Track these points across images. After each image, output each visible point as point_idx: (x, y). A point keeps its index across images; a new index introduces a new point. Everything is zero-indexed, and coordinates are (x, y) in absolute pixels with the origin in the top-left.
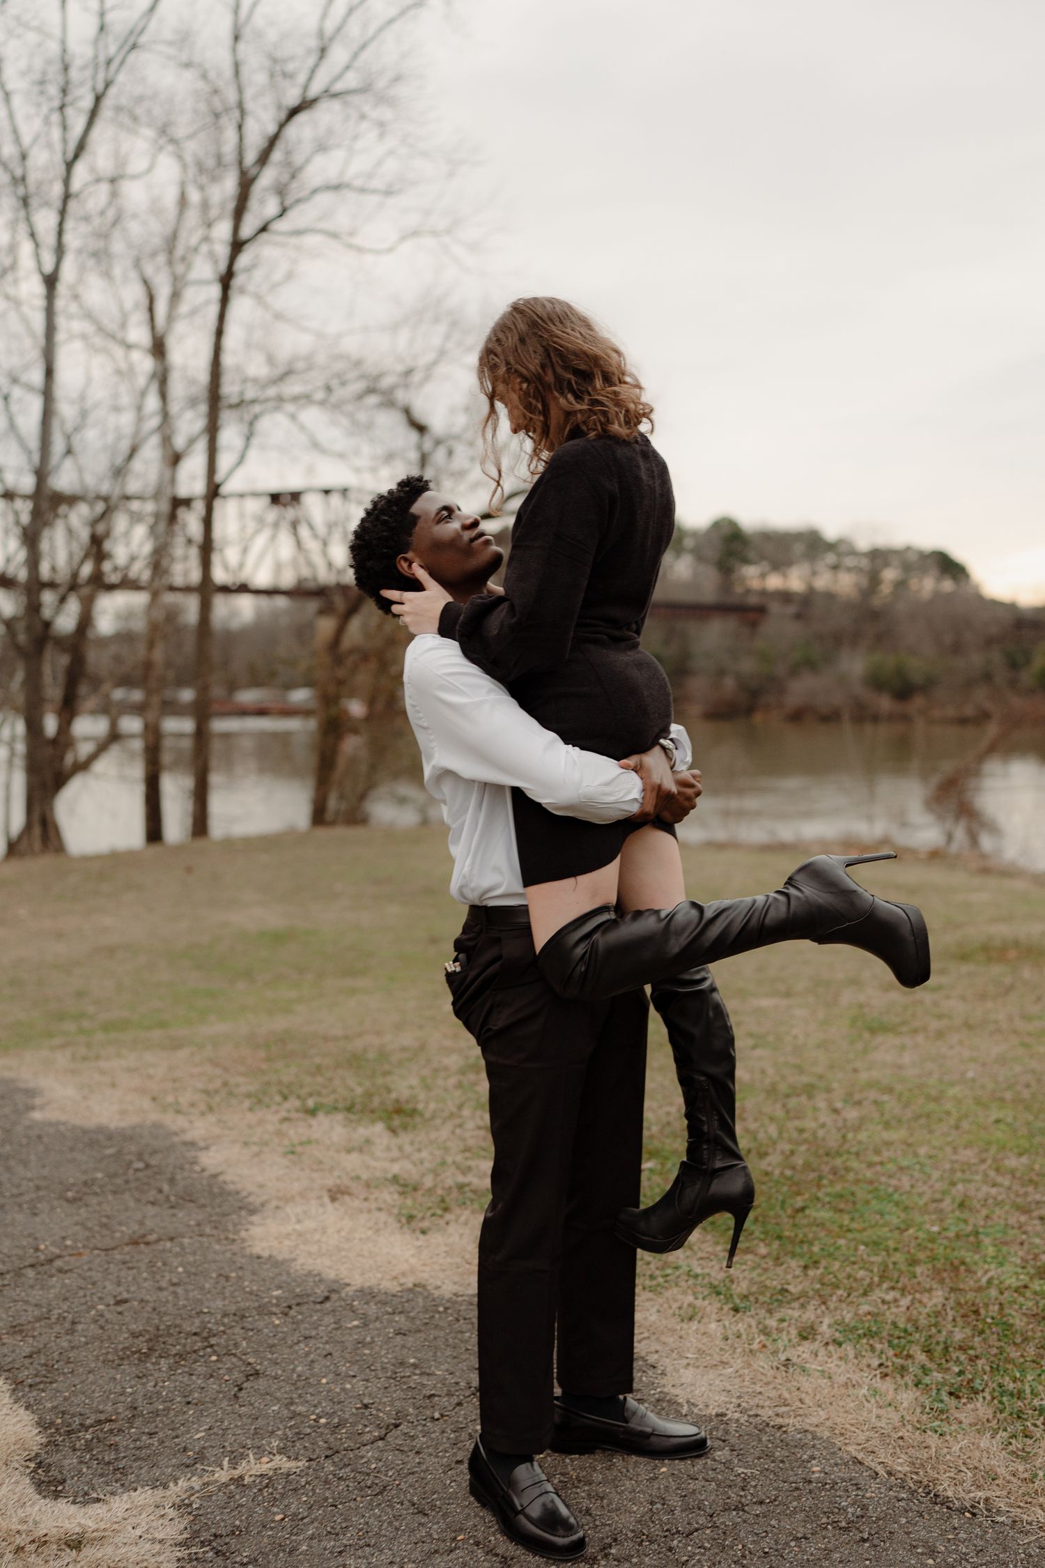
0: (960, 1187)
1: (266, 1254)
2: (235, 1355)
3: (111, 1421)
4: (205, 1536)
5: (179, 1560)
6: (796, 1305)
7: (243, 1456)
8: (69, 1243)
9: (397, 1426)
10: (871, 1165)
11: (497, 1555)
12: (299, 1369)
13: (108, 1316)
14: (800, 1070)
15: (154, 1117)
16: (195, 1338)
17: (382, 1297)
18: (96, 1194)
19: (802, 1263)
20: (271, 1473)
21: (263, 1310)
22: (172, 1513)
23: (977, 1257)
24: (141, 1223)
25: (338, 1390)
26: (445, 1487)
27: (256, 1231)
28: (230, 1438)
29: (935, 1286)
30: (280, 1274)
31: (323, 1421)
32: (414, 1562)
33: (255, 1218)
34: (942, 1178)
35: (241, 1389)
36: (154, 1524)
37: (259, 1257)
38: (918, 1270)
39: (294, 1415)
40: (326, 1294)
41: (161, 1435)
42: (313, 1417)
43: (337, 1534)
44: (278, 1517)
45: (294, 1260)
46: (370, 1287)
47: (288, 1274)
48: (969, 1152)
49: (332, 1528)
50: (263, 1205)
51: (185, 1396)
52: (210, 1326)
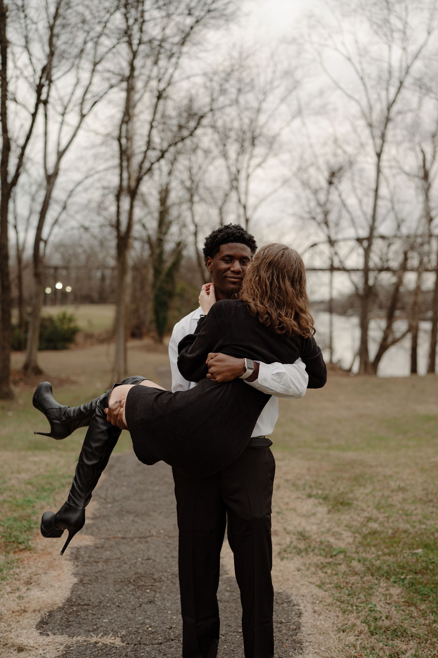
3: (89, 605)
7: (108, 634)
9: (172, 640)
13: (138, 564)
20: (109, 644)
22: (62, 648)
28: (114, 625)
35: (140, 606)
36: (51, 651)
39: (144, 623)
41: (96, 616)
42: (148, 626)
51: (120, 603)
52: (163, 578)
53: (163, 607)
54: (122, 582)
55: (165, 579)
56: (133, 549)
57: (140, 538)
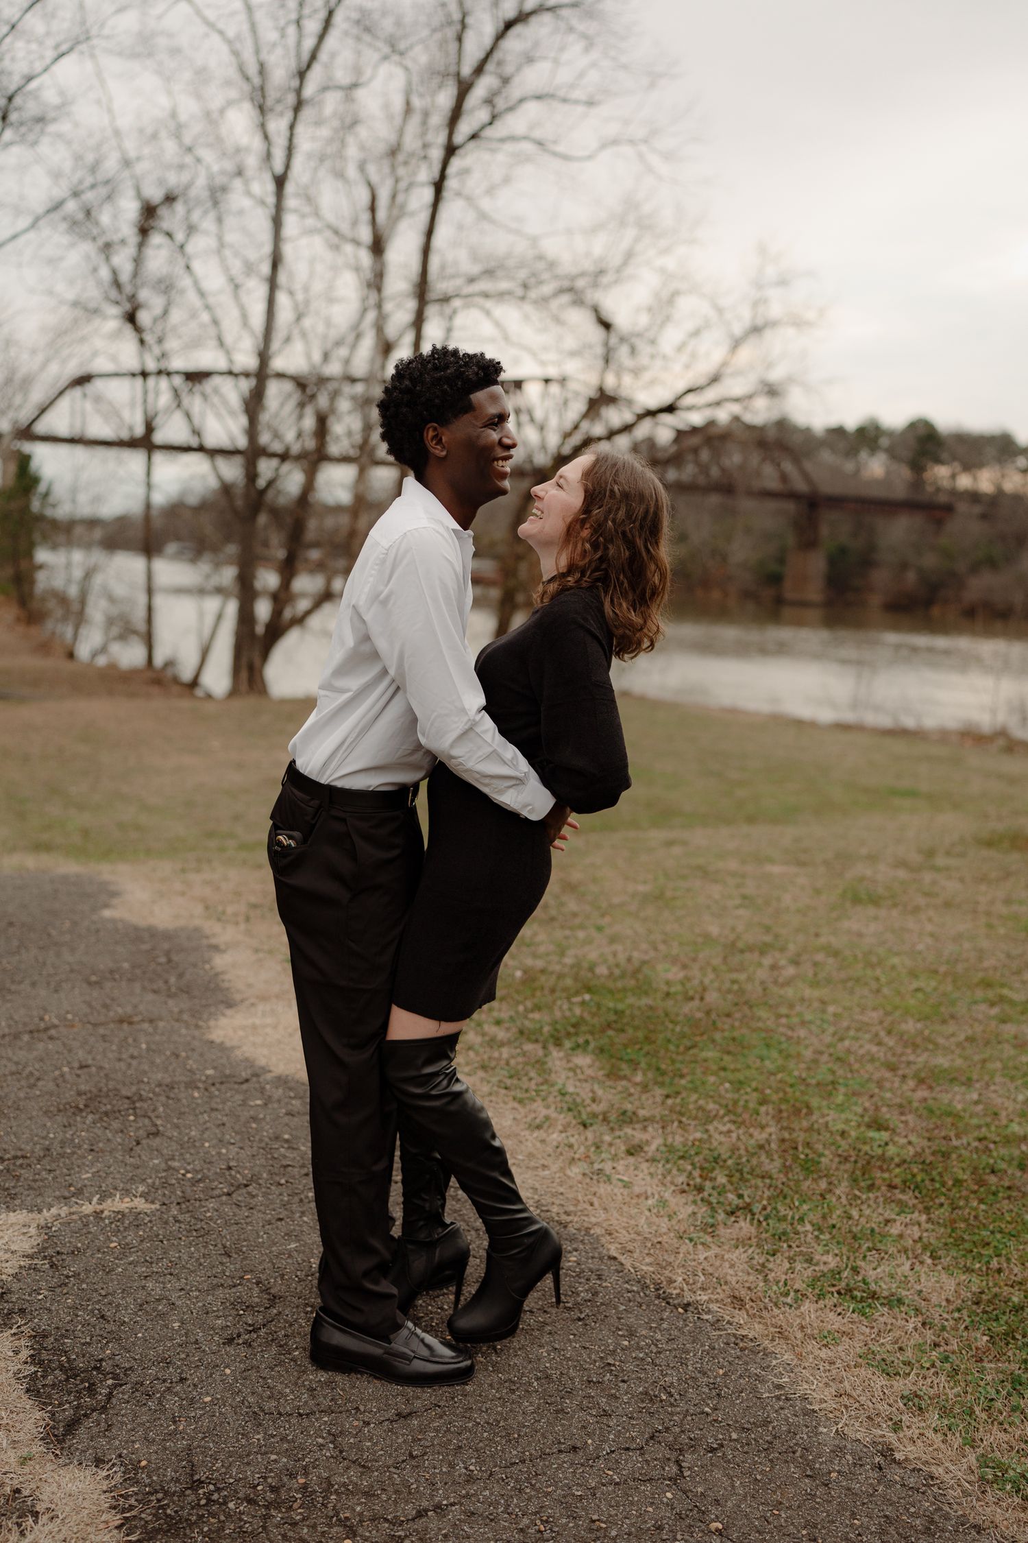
0: (847, 1043)
1: (218, 1041)
2: (149, 1118)
3: (26, 1157)
4: (50, 1252)
5: (21, 1267)
6: (637, 1126)
7: (112, 1195)
8: (70, 1016)
9: (246, 1186)
10: (779, 1016)
11: (269, 1294)
12: (193, 1133)
13: (68, 1077)
14: (768, 929)
15: (197, 922)
16: (127, 1101)
17: (292, 1084)
18: (115, 980)
19: (665, 1092)
20: (127, 1211)
21: (192, 1085)
22: (33, 1231)
23: (824, 1103)
24: (135, 1007)
25: (214, 1153)
26: (258, 1237)
27: (223, 1021)
28: (110, 1180)
29: (771, 1123)
30: (221, 1057)
31: (189, 1175)
32: (200, 1291)
33: (229, 1012)
34: (834, 1034)
35: (138, 1143)
36: (15, 1239)
37: (212, 1042)
38: (763, 1109)
39: (169, 1168)
40: (249, 1077)
41: (58, 1172)
42: (182, 1172)
43: (151, 1263)
44: (113, 1245)
45: (239, 1047)
46: (287, 1076)
47: (228, 1058)
48: (874, 1014)
49: (151, 1258)
50: (242, 1001)
51: (92, 1145)
52: (142, 1092)
53: (186, 1139)
54: (59, 1111)
55: (151, 1095)
56: (35, 1053)
57: (31, 1032)
